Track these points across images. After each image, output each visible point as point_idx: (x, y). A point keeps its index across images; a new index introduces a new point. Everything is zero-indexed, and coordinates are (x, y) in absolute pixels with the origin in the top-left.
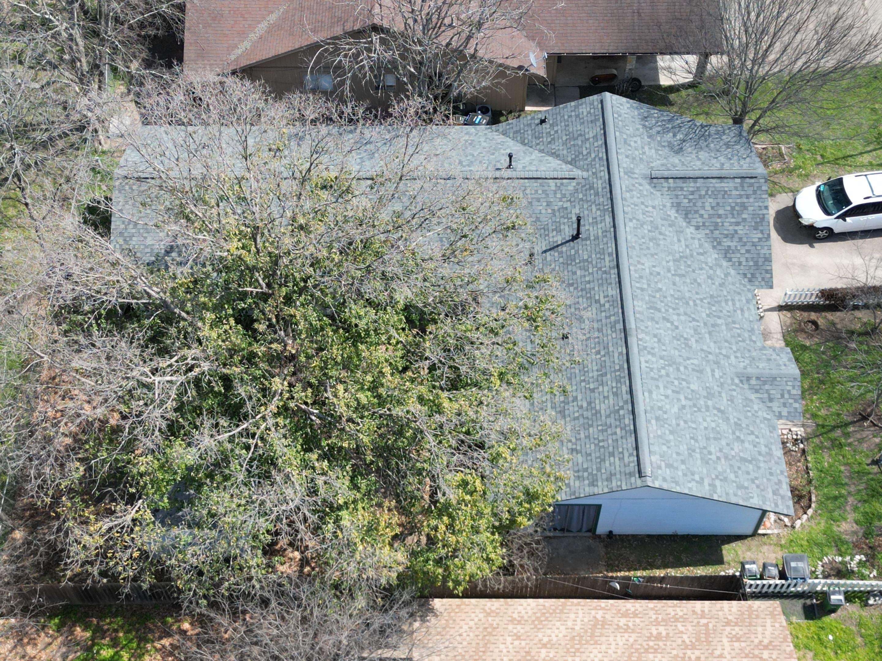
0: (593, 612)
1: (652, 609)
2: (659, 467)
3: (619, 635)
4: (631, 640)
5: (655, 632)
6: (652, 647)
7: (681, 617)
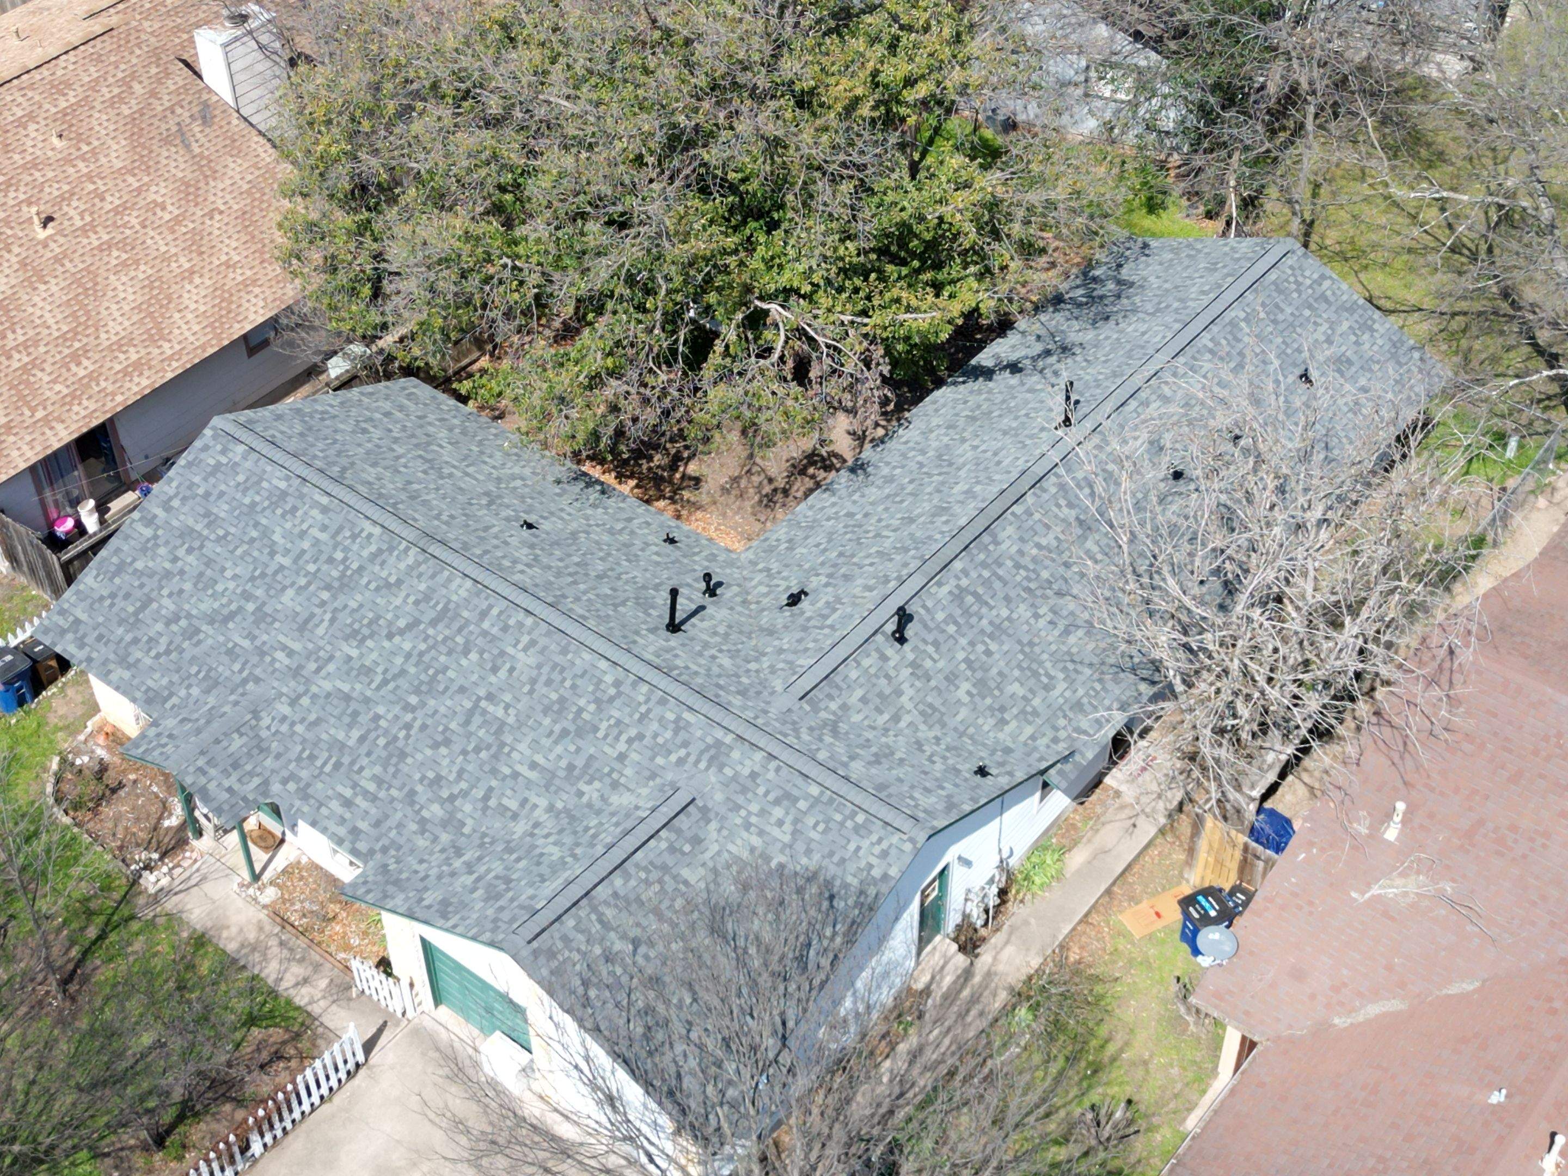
0: (177, 347)
1: (113, 394)
2: (224, 452)
3: (123, 334)
4: (103, 336)
5: (85, 362)
6: (73, 339)
7: (71, 404)
